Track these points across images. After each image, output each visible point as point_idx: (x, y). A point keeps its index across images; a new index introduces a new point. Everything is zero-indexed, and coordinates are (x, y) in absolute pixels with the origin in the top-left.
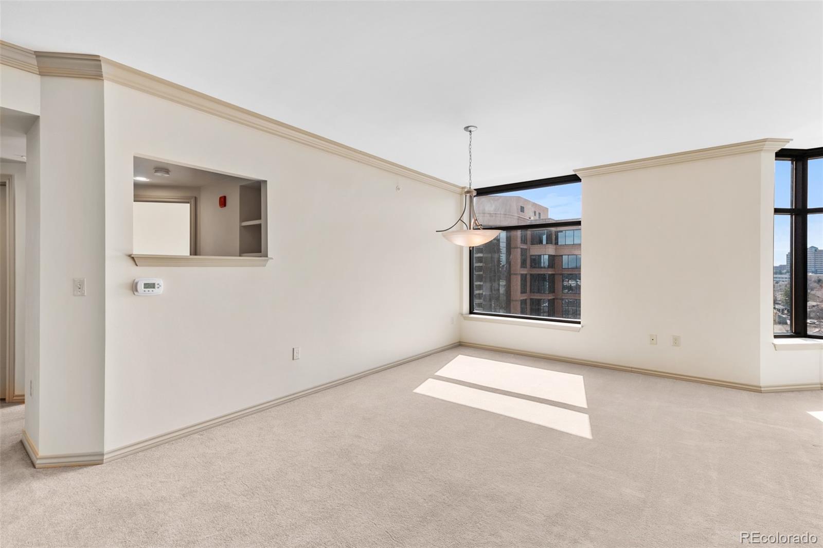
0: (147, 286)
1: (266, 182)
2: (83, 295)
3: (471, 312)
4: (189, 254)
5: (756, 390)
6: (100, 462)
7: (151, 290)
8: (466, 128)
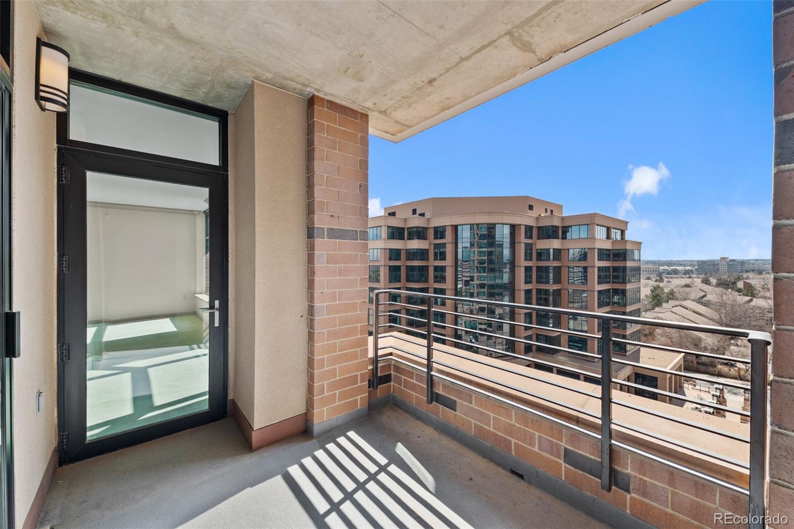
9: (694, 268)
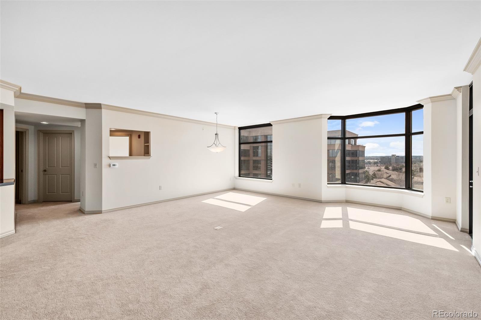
0: (113, 165)
1: (150, 132)
2: (97, 168)
3: (240, 176)
4: (128, 156)
5: (320, 202)
6: (101, 213)
7: (114, 166)
8: (215, 113)
9: (378, 161)
